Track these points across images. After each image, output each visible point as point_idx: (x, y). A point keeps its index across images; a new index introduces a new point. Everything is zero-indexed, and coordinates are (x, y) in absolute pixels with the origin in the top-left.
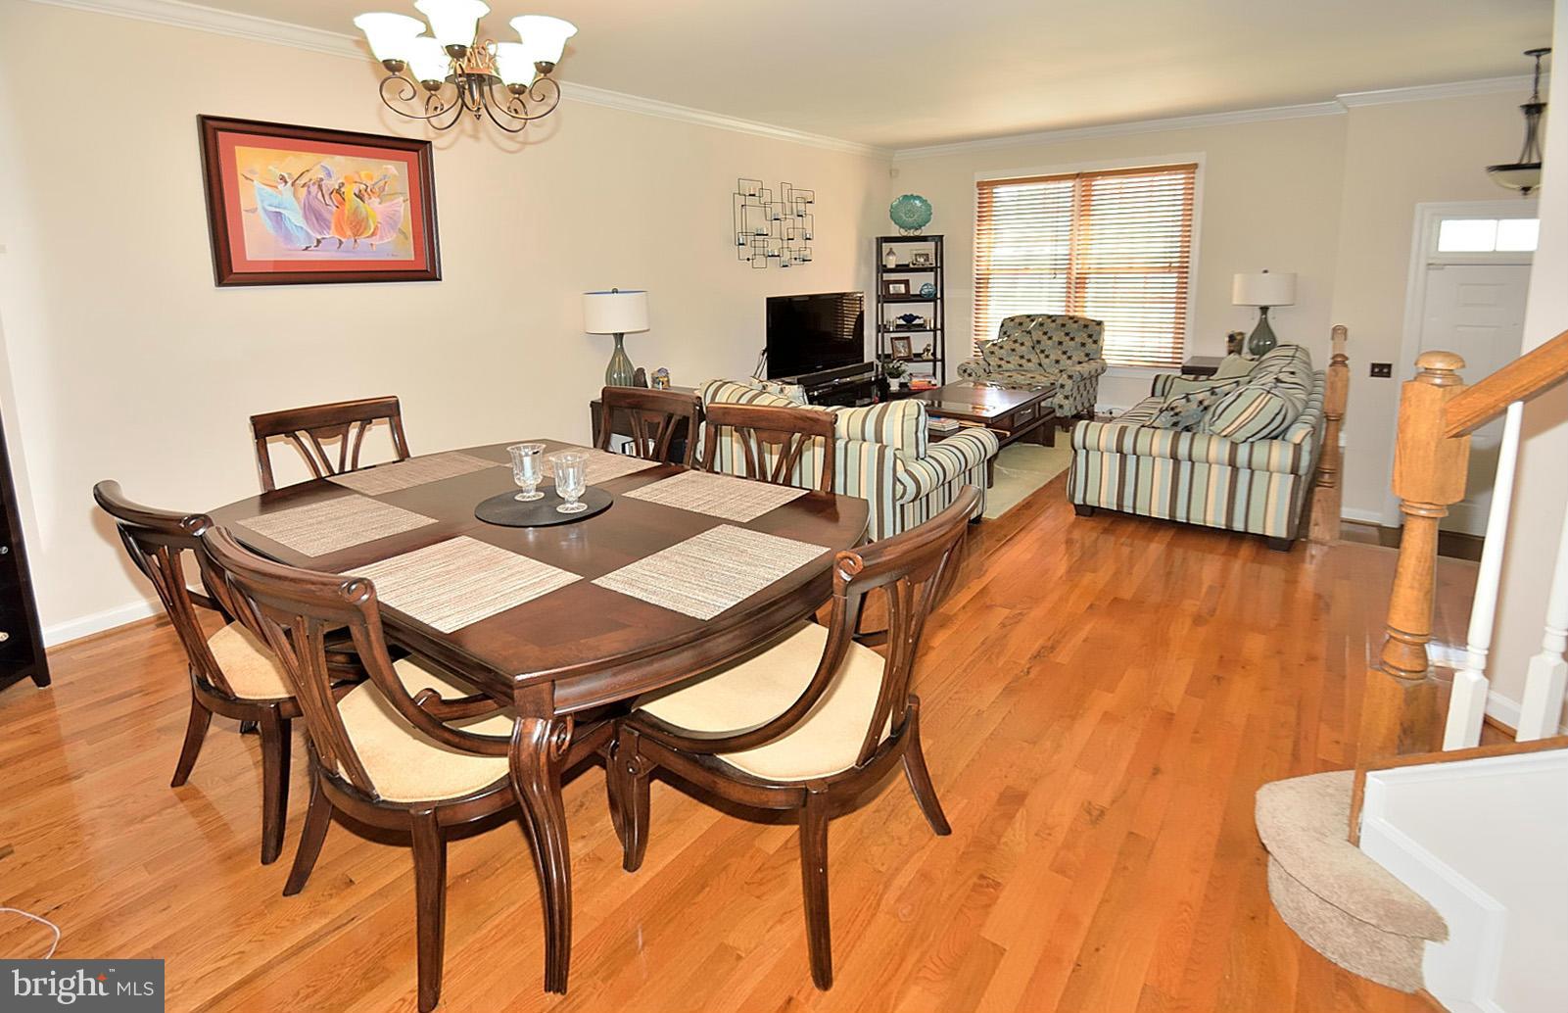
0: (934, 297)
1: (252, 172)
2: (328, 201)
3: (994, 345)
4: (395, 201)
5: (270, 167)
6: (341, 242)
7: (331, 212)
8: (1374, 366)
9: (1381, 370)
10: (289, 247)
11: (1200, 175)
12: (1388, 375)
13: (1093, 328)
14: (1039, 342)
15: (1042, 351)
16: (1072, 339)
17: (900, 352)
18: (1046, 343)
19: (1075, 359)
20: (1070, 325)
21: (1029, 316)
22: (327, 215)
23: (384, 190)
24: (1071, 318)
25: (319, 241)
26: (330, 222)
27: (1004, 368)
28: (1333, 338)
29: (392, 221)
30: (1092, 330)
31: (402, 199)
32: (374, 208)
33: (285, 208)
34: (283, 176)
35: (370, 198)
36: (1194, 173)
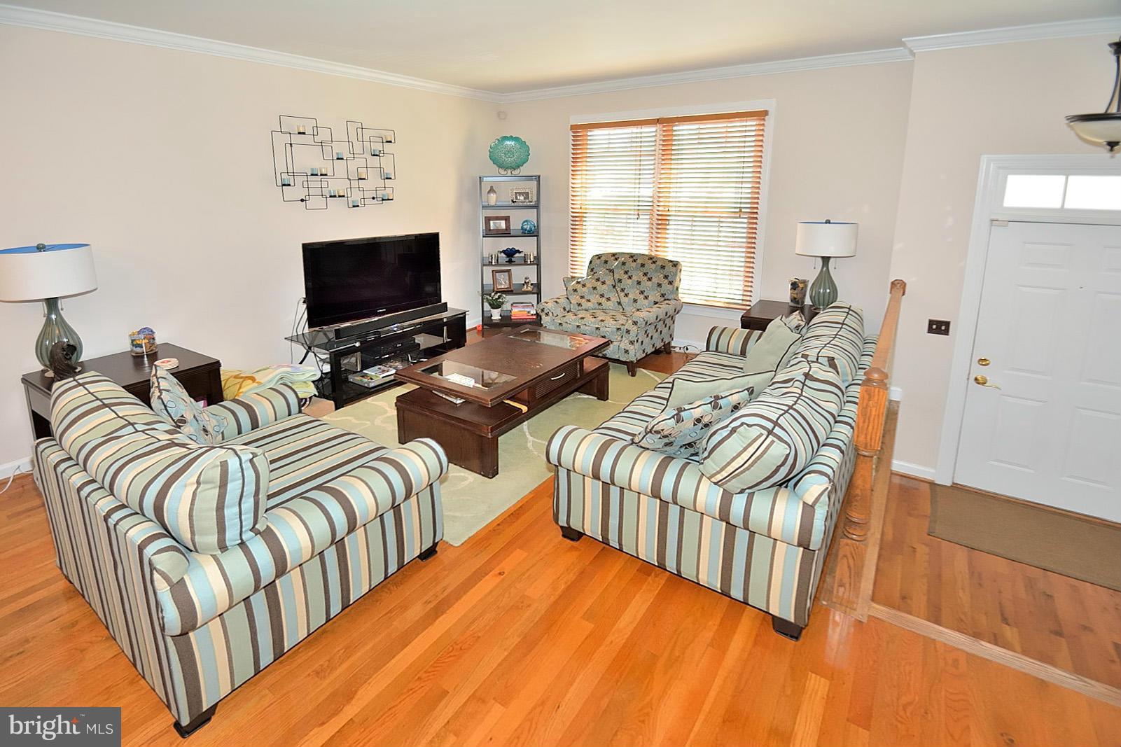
0: (533, 233)
3: (578, 283)
8: (931, 322)
9: (939, 327)
11: (770, 121)
12: (946, 332)
13: (669, 267)
14: (620, 281)
15: (623, 290)
16: (650, 279)
17: (501, 284)
18: (627, 282)
19: (652, 299)
20: (650, 267)
21: (614, 255)
24: (651, 258)
27: (584, 307)
28: (891, 293)
30: (669, 270)
36: (764, 120)
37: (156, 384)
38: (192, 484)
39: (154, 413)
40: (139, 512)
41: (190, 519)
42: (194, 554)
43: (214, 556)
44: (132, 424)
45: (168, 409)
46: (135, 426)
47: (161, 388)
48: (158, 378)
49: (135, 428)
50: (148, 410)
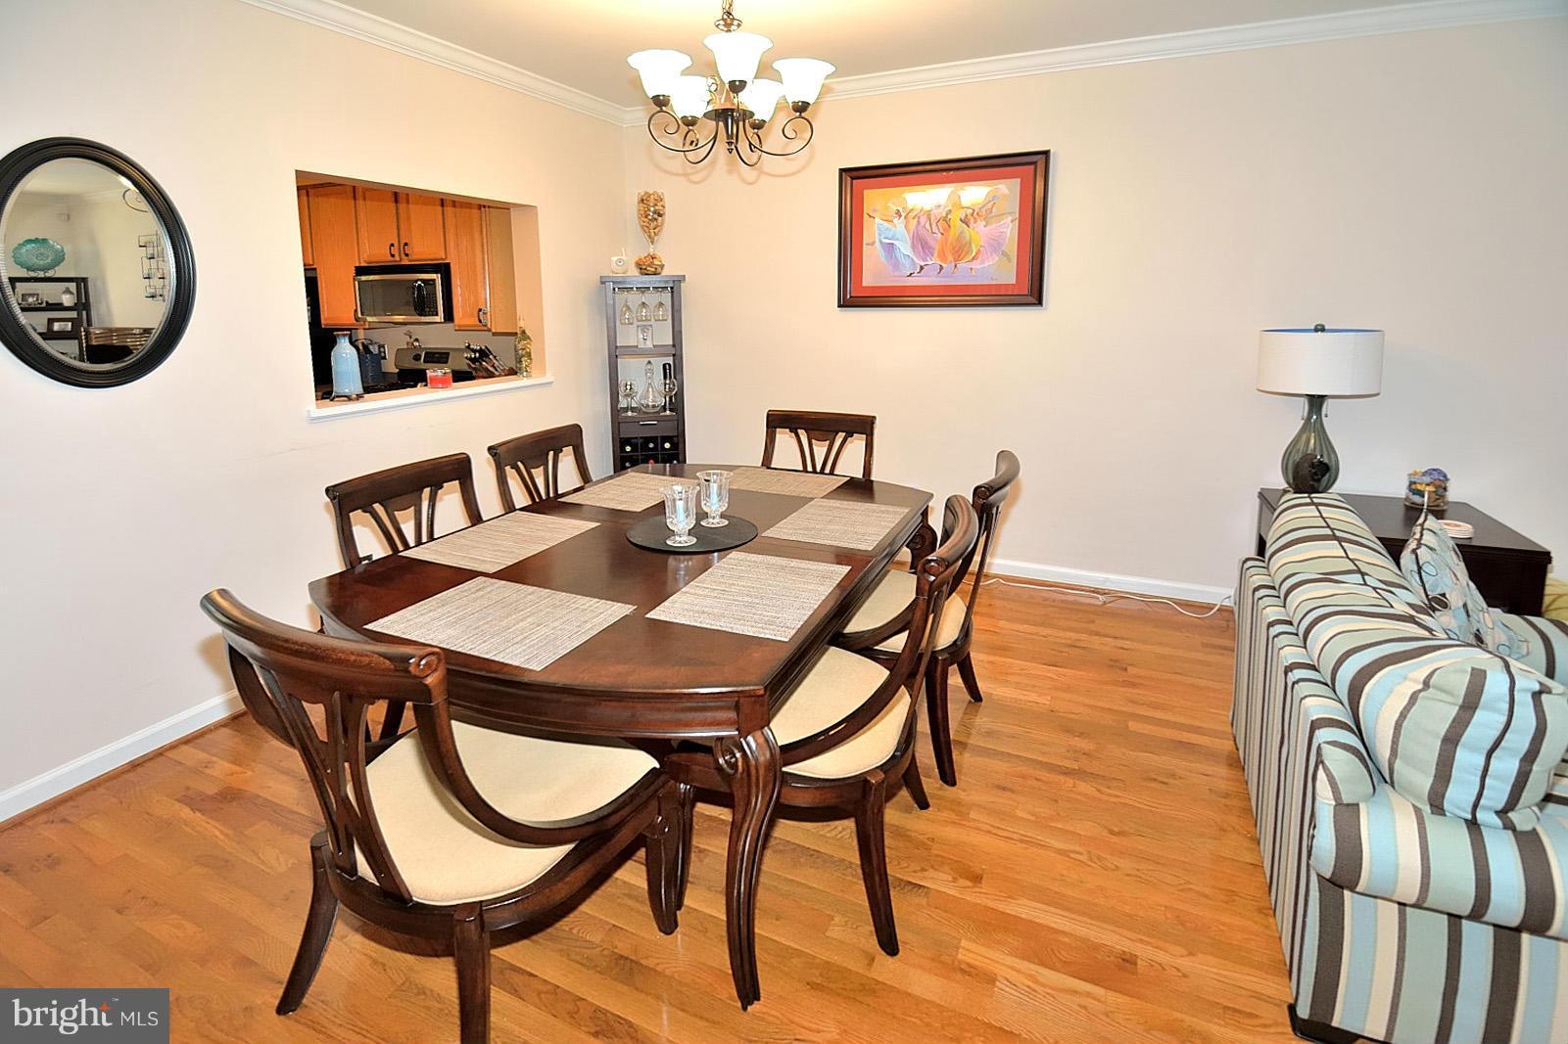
1: (875, 211)
2: (935, 229)
4: (1002, 222)
5: (890, 205)
6: (941, 268)
7: (935, 239)
10: (896, 273)
22: (932, 243)
23: (991, 212)
25: (922, 268)
26: (934, 249)
29: (995, 245)
31: (1010, 218)
32: (979, 232)
33: (897, 239)
34: (898, 211)
35: (975, 222)
37: (1417, 536)
38: (1416, 681)
39: (1399, 573)
40: (1330, 683)
41: (1395, 729)
42: (1388, 787)
43: (1418, 811)
44: (1363, 574)
45: (1423, 574)
46: (1366, 577)
47: (1422, 542)
48: (1423, 529)
49: (1364, 580)
50: (1392, 566)
